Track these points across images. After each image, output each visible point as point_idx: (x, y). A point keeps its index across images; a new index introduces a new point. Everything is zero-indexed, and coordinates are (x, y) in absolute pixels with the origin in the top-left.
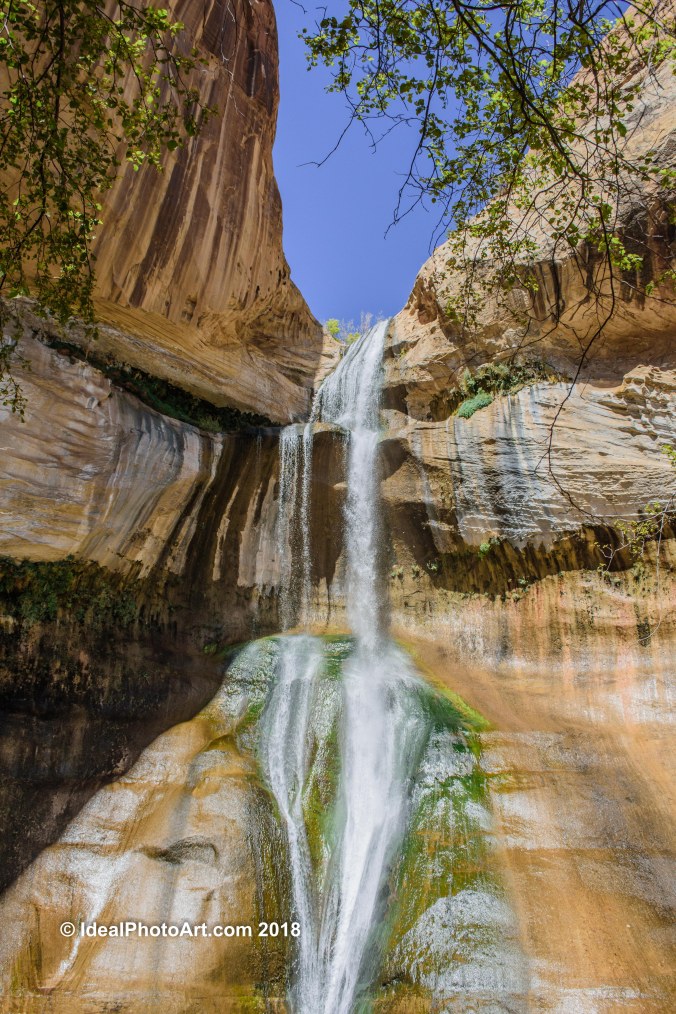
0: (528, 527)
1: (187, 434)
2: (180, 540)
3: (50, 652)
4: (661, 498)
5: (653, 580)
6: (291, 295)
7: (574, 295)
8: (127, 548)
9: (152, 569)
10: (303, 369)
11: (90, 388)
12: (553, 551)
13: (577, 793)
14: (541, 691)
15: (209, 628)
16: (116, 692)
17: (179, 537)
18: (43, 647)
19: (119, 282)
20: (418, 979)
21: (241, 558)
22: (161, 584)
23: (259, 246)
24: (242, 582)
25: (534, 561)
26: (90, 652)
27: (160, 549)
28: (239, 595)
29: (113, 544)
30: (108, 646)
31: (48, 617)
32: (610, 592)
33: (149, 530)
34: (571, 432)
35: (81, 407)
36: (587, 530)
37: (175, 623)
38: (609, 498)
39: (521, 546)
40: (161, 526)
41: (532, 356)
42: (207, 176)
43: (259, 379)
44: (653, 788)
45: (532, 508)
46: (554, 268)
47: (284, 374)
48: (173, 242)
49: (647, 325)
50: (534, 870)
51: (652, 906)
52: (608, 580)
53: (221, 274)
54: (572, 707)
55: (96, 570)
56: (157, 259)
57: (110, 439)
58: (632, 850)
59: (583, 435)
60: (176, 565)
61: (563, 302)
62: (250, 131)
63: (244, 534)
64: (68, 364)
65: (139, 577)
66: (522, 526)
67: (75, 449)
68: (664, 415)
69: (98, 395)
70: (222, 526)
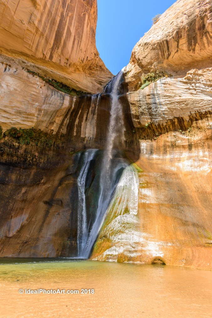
0: (159, 119)
1: (66, 96)
2: (64, 124)
3: (27, 152)
4: (197, 108)
5: (194, 132)
6: (100, 61)
7: (173, 50)
8: (49, 126)
9: (57, 132)
10: (103, 81)
11: (38, 83)
12: (165, 125)
13: (164, 189)
14: (160, 163)
15: (72, 148)
16: (45, 163)
17: (64, 123)
18: (25, 151)
19: (45, 53)
20: (109, 237)
21: (82, 130)
22: (59, 136)
23: (87, 45)
24: (82, 136)
25: (161, 128)
26: (39, 153)
27: (58, 127)
28: (81, 140)
29: (44, 125)
30: (44, 152)
31: (27, 144)
32: (181, 136)
33: (55, 121)
34: (171, 90)
35: (35, 88)
36: (175, 119)
37: (63, 146)
38: (181, 109)
39: (157, 124)
40: (58, 120)
41: (161, 70)
42: (70, 23)
43: (88, 83)
44: (187, 188)
45: (160, 113)
46: (167, 42)
47: (97, 82)
48: (60, 42)
49: (196, 59)
50: (148, 209)
51: (181, 220)
52: (181, 133)
53: (75, 52)
54: (168, 167)
55: (40, 132)
56: (56, 47)
57: (43, 96)
58: (178, 204)
59: (174, 91)
60: (64, 131)
61: (170, 52)
62: (84, 11)
63: (83, 123)
64: (32, 76)
65: (53, 134)
66: (157, 119)
67: (33, 99)
68: (198, 83)
69: (41, 85)
70: (76, 121)
